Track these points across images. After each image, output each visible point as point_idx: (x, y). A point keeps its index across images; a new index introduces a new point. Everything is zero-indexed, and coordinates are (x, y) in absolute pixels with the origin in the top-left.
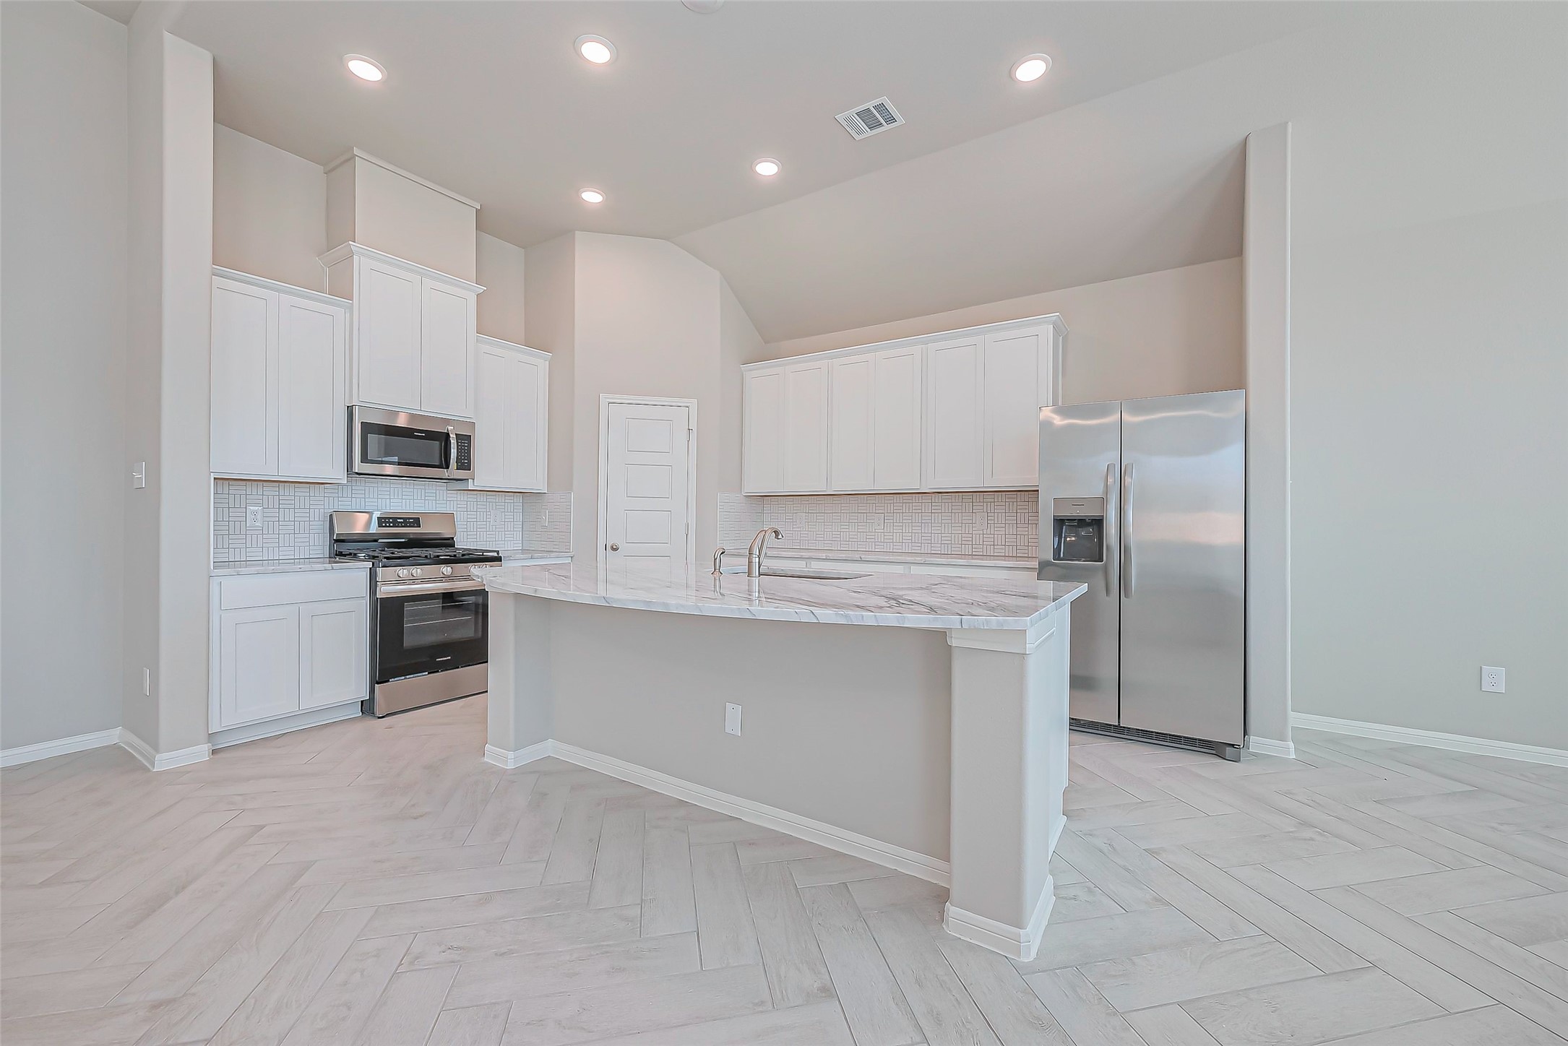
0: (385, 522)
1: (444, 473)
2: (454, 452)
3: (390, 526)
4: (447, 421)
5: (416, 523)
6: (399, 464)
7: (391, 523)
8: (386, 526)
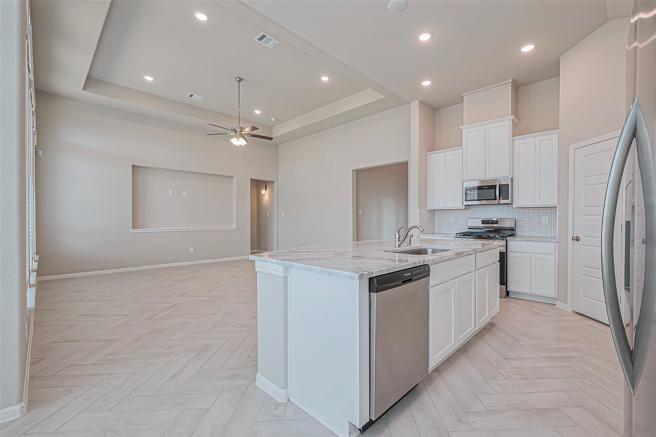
0: (486, 222)
1: (496, 202)
2: (497, 193)
3: (486, 224)
4: (496, 180)
5: (497, 222)
6: (478, 200)
7: (487, 222)
8: (484, 224)
